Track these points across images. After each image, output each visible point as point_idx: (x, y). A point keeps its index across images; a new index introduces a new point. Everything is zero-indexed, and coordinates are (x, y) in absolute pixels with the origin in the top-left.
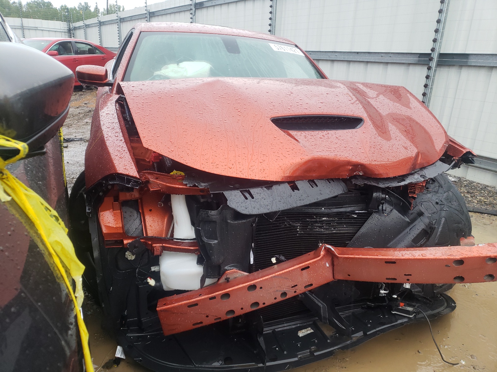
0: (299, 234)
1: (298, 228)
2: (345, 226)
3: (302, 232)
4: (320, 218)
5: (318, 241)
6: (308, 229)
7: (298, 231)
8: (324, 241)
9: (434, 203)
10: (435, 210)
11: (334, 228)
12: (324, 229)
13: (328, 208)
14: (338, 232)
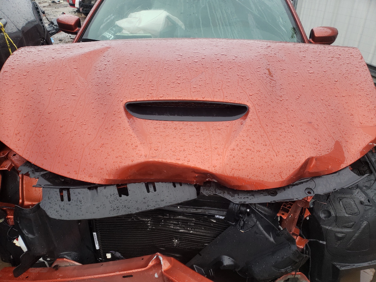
0: (150, 228)
1: (149, 223)
2: (203, 228)
3: (154, 227)
4: (175, 216)
5: (173, 238)
6: (161, 225)
7: (149, 226)
8: (179, 239)
9: (357, 202)
10: (356, 211)
11: (192, 229)
12: (180, 227)
13: (185, 208)
14: (195, 233)
